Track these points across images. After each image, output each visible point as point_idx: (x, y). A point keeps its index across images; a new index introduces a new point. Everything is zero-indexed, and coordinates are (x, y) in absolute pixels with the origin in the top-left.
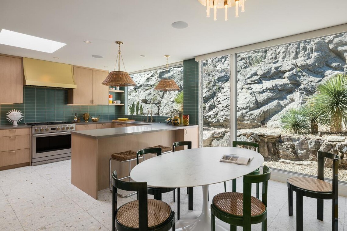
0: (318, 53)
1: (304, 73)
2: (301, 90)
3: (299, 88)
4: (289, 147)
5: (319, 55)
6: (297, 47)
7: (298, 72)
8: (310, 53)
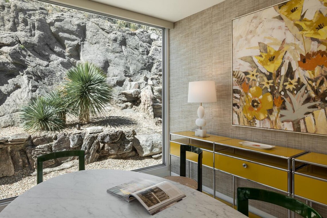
0: (42, 33)
1: (29, 53)
2: (28, 73)
3: (26, 70)
4: (46, 151)
5: (42, 34)
6: (15, 16)
7: (21, 50)
8: (32, 29)
